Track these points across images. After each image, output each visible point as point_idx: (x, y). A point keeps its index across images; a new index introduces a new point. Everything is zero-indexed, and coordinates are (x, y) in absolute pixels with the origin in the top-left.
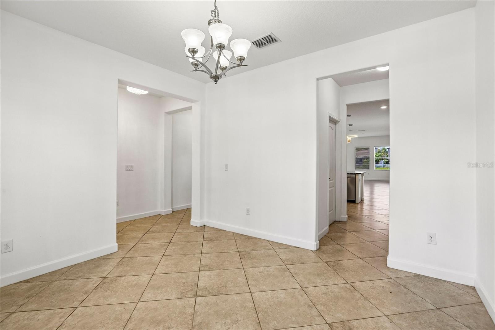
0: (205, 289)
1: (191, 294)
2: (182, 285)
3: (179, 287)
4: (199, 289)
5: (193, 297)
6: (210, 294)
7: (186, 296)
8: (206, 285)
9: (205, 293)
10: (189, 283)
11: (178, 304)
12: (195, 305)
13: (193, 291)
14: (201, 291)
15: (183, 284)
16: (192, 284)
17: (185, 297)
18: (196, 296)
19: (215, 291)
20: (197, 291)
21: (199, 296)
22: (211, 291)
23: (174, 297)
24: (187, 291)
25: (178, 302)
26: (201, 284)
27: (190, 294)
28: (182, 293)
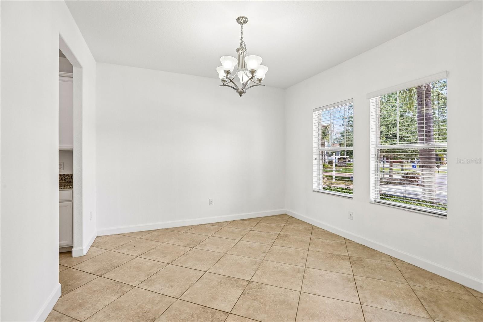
0: (239, 286)
1: (252, 285)
2: (258, 298)
3: (262, 297)
4: (244, 287)
5: (252, 282)
6: (237, 280)
7: (257, 285)
8: (235, 289)
9: (241, 282)
10: (250, 298)
11: (266, 280)
12: (254, 275)
13: (251, 287)
14: (243, 285)
15: (256, 299)
16: (248, 295)
17: (259, 284)
18: (250, 282)
19: (231, 281)
20: (247, 286)
21: (247, 281)
22: (235, 282)
23: (269, 287)
24: (255, 290)
25: (265, 281)
26: (240, 292)
27: (254, 285)
28: (261, 288)
